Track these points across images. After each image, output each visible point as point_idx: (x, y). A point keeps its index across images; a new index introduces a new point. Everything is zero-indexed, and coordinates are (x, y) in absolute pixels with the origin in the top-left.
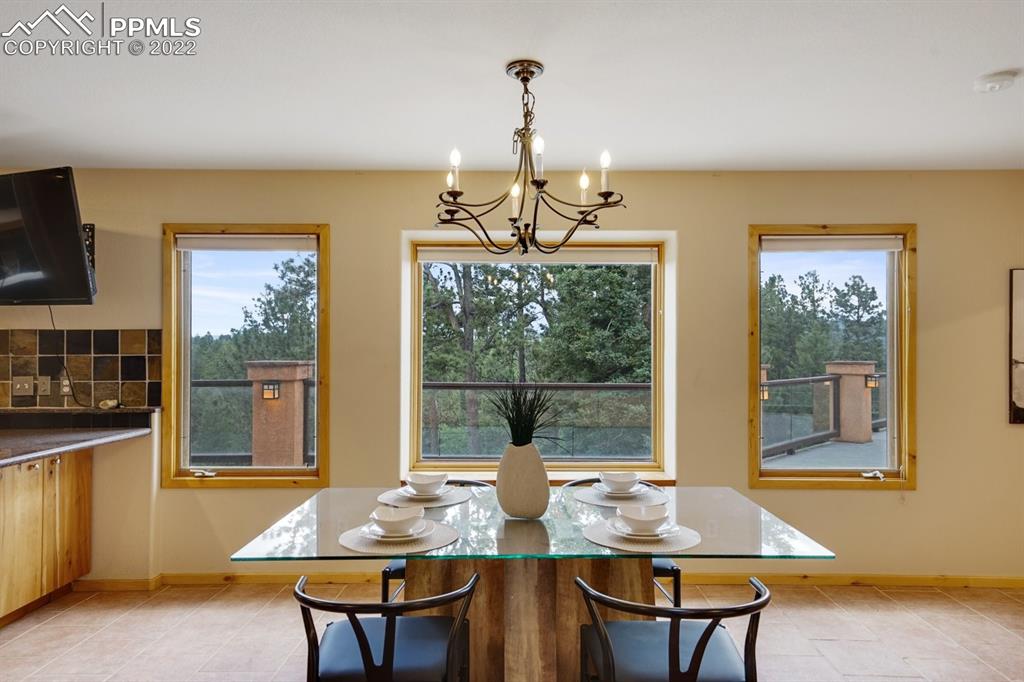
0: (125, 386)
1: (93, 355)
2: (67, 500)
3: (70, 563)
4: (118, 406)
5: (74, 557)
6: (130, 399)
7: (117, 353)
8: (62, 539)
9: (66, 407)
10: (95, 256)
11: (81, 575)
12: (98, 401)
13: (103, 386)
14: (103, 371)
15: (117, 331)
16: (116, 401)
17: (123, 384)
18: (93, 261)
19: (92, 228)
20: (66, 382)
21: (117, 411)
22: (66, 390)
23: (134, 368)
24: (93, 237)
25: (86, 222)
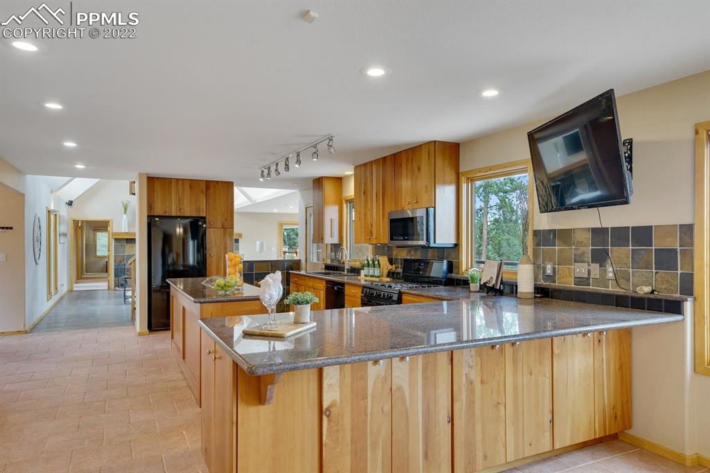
0: (658, 275)
1: (631, 247)
2: (612, 366)
3: (616, 417)
4: (652, 292)
5: (619, 413)
6: (664, 287)
7: (652, 246)
8: (609, 394)
9: (610, 289)
10: (633, 165)
11: (625, 429)
12: (635, 286)
13: (640, 274)
14: (638, 261)
15: (651, 227)
16: (650, 288)
17: (656, 273)
18: (631, 170)
19: (630, 142)
20: (611, 269)
21: (652, 296)
22: (611, 275)
23: (666, 259)
24: (631, 150)
25: (626, 138)
